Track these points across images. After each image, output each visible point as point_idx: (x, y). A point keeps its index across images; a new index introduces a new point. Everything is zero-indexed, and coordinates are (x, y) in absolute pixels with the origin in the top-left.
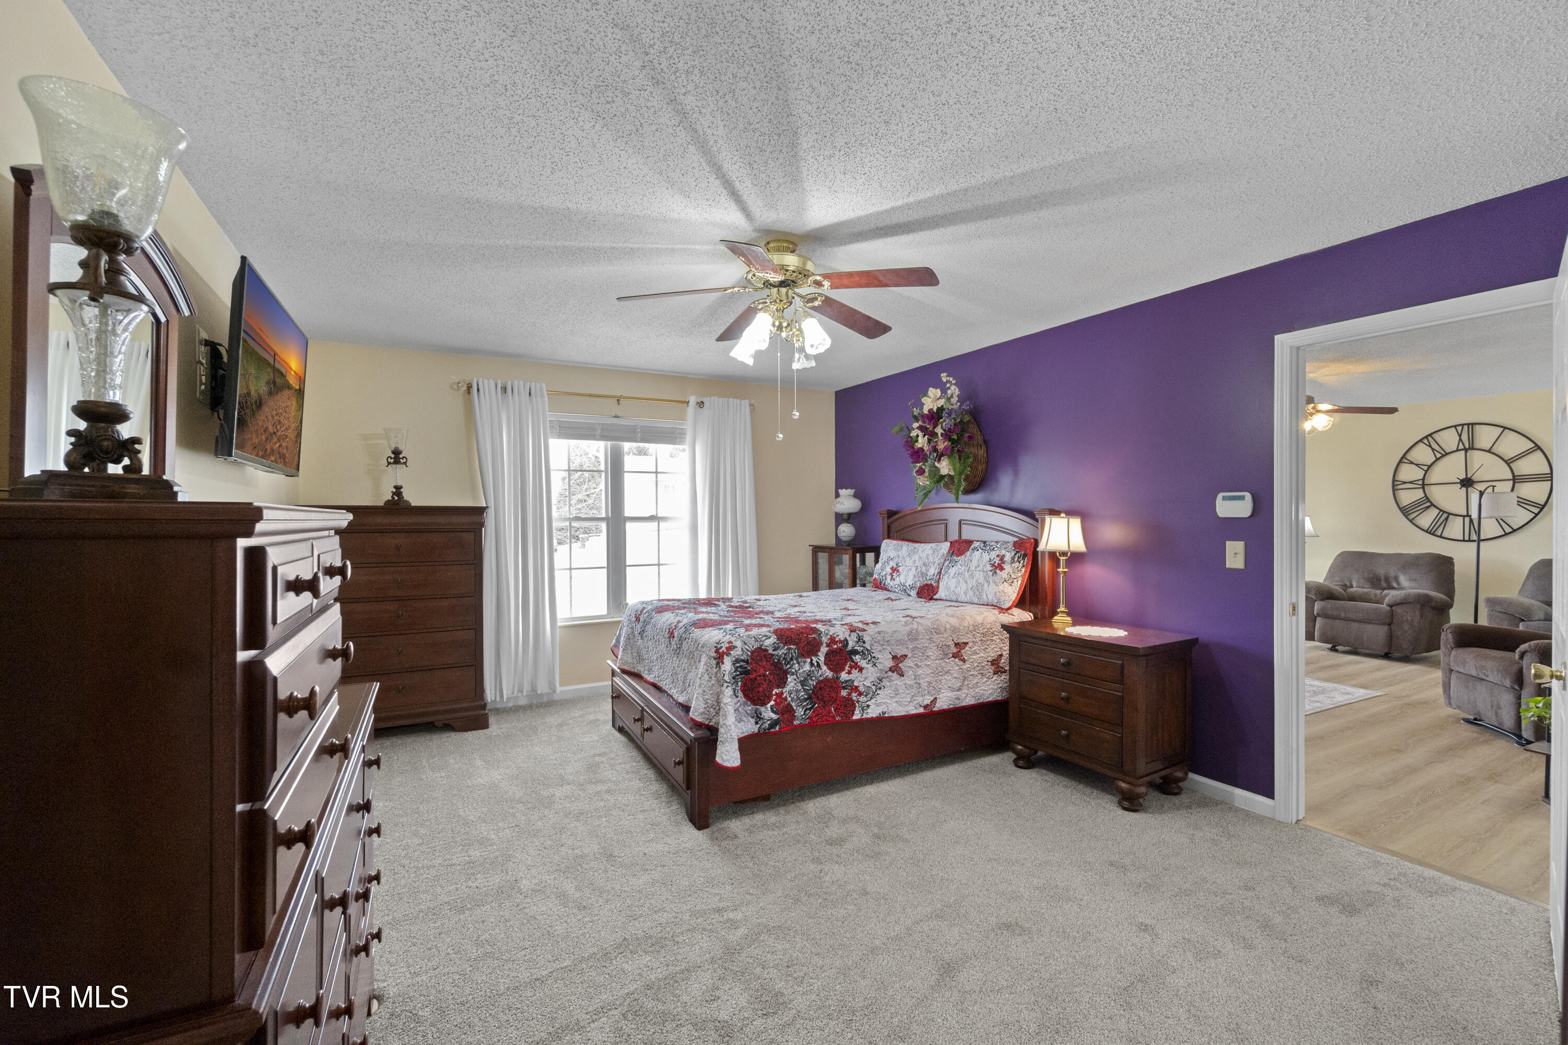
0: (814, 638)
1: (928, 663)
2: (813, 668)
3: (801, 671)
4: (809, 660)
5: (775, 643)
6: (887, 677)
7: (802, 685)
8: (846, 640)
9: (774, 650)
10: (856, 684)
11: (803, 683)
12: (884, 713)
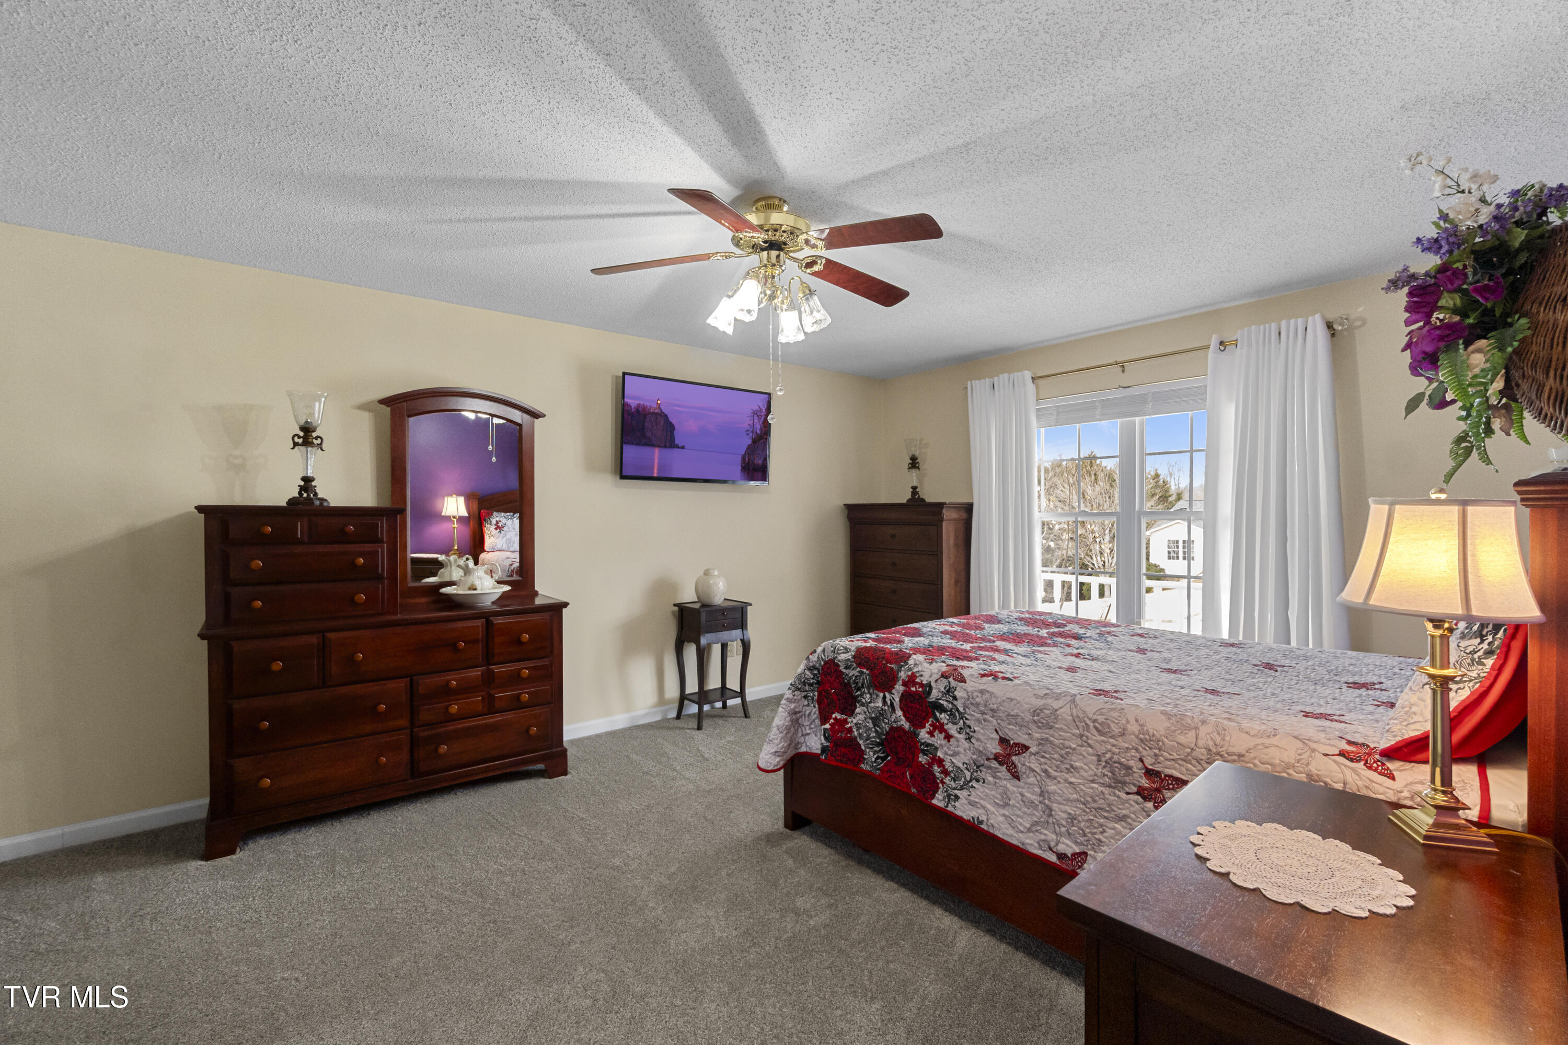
0: (892, 669)
1: (1073, 780)
2: (886, 708)
3: (872, 705)
4: (881, 695)
5: (848, 660)
6: (990, 768)
7: (875, 725)
8: (929, 685)
9: (846, 668)
10: (940, 754)
11: (875, 721)
12: (981, 822)
